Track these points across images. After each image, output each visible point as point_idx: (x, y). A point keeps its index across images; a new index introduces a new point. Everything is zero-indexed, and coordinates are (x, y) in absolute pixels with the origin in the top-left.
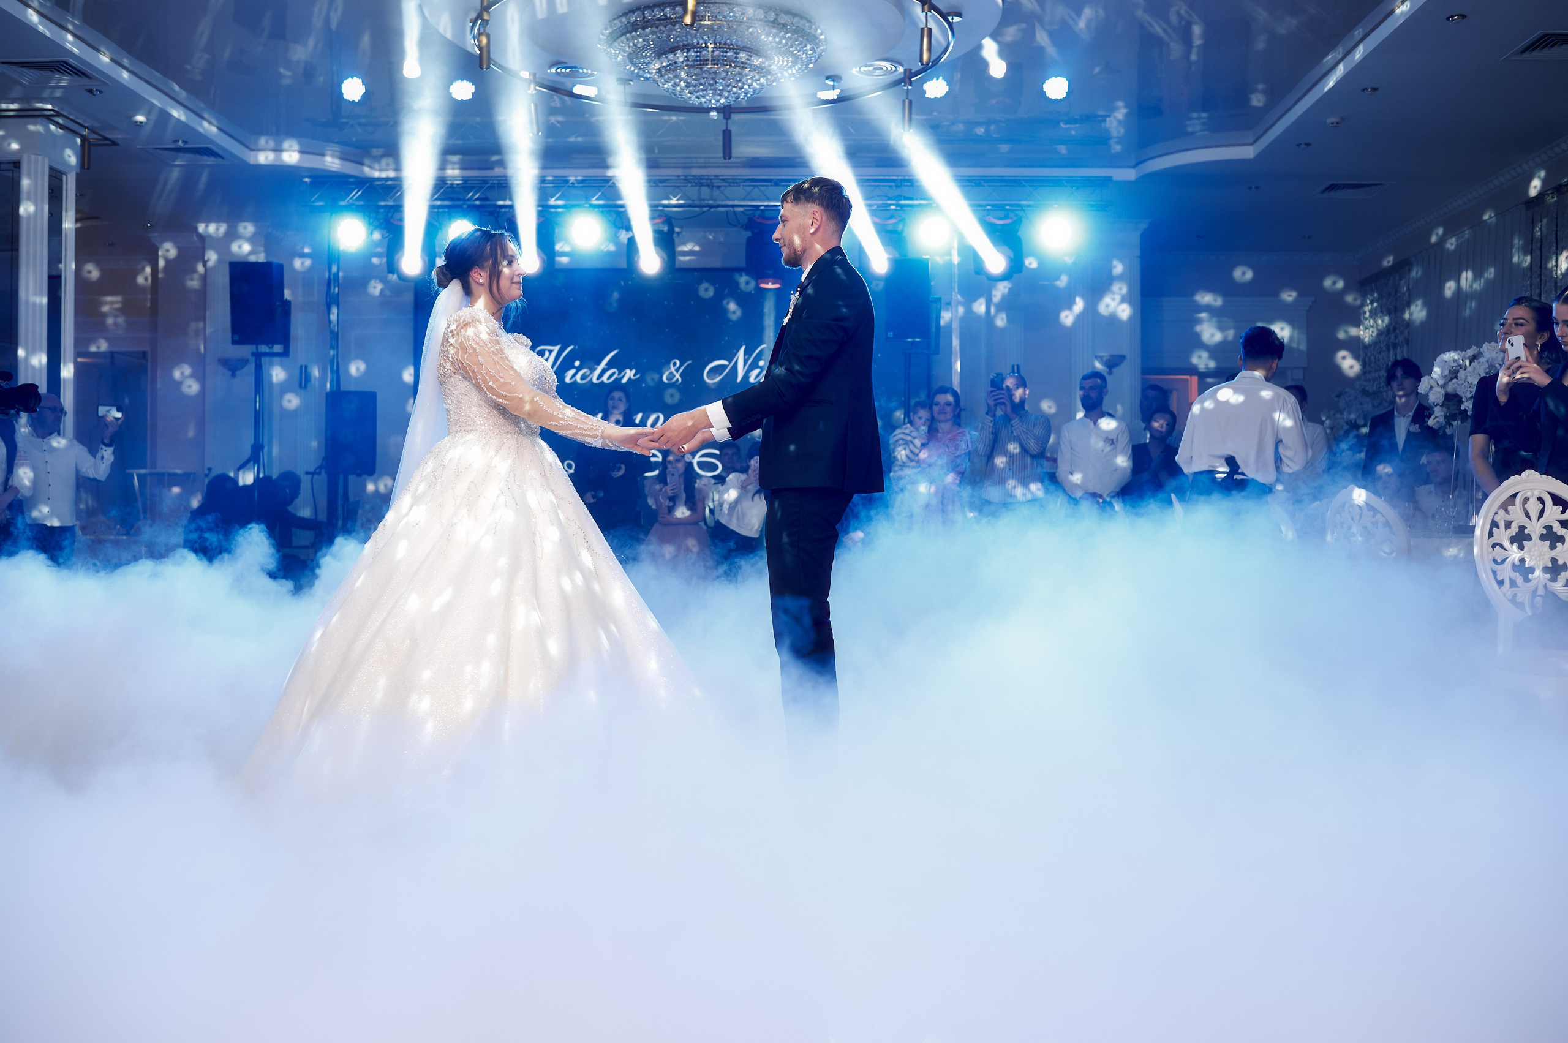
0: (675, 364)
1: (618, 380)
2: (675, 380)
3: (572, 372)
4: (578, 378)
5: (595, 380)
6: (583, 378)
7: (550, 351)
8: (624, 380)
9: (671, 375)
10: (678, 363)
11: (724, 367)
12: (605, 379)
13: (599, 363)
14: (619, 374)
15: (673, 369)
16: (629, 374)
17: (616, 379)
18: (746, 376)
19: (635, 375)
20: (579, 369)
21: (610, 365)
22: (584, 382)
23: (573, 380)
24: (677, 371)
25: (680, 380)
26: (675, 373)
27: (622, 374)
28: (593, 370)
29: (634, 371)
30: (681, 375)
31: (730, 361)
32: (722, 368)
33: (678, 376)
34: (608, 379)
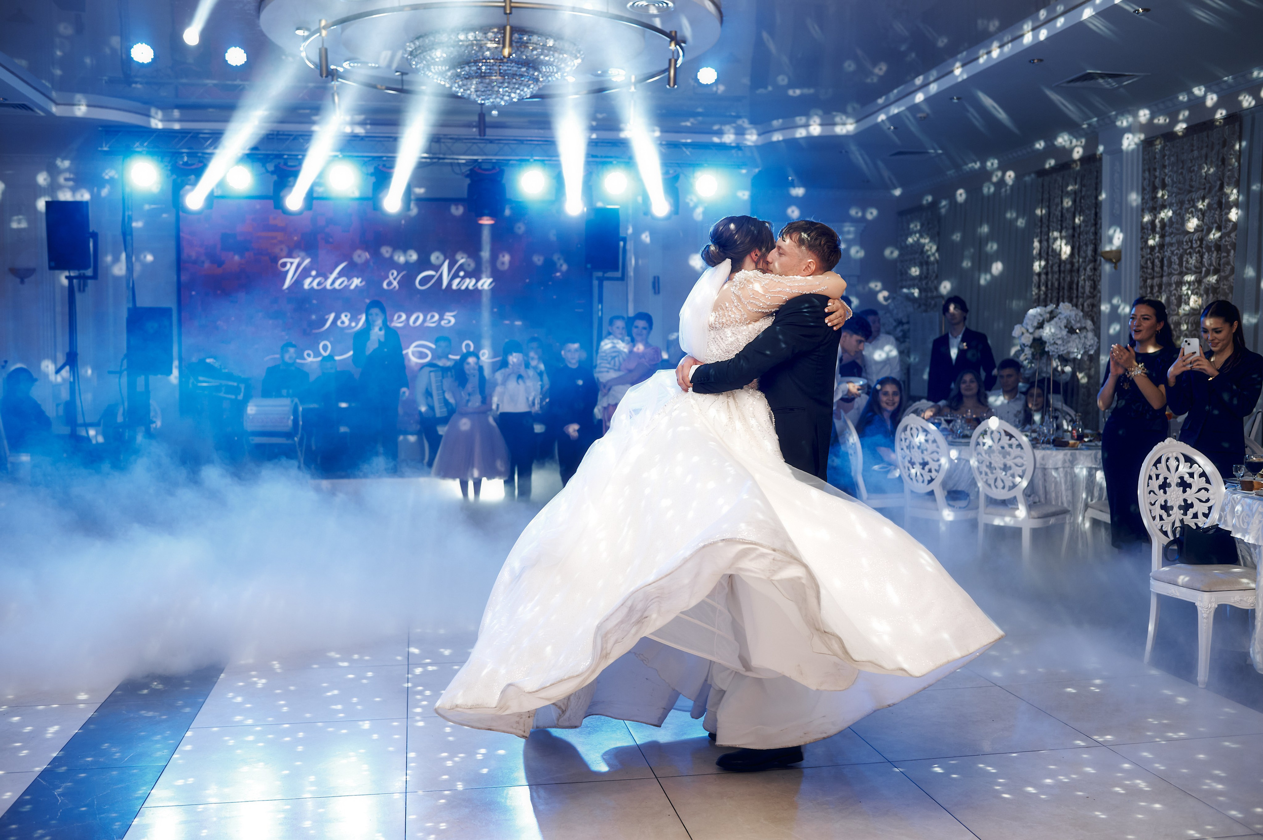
0: (393, 274)
1: (347, 287)
2: (392, 287)
3: (308, 280)
4: (315, 284)
5: (328, 287)
6: (319, 284)
7: (292, 263)
8: (352, 287)
9: (390, 284)
10: (395, 273)
11: (432, 277)
12: (336, 285)
13: (331, 273)
14: (348, 281)
15: (391, 278)
16: (356, 282)
17: (346, 286)
18: (450, 284)
19: (361, 282)
20: (315, 278)
21: (340, 274)
22: (320, 288)
23: (310, 286)
24: (395, 279)
25: (397, 287)
26: (393, 281)
27: (351, 282)
28: (326, 278)
29: (360, 280)
30: (398, 283)
31: (437, 271)
32: (430, 277)
33: (395, 283)
34: (340, 285)
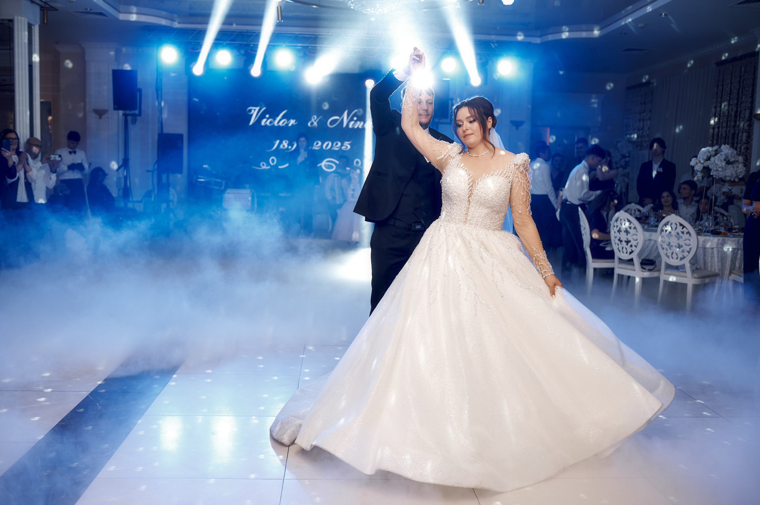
0: (314, 118)
1: (287, 125)
2: (313, 126)
3: (264, 120)
4: (268, 123)
5: (276, 125)
6: (271, 123)
7: (255, 110)
8: (290, 125)
9: (312, 124)
10: (316, 117)
11: (337, 120)
12: (281, 124)
13: (278, 116)
14: (287, 121)
15: (313, 120)
16: (292, 122)
18: (348, 125)
19: (295, 122)
20: (268, 119)
21: (283, 117)
22: (271, 125)
23: (265, 124)
24: (315, 121)
25: (317, 126)
27: (289, 121)
28: (275, 119)
30: (317, 123)
31: (340, 117)
33: (315, 124)
34: (283, 123)
